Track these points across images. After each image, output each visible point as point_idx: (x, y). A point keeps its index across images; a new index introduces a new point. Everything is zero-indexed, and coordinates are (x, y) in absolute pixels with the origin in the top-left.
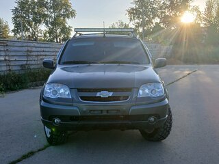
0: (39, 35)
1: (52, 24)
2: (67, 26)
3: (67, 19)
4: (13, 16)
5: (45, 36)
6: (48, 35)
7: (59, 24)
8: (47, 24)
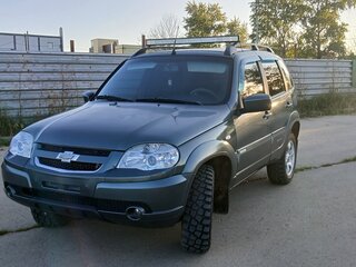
0: (291, 41)
1: (312, 21)
2: (340, 24)
3: (339, 11)
4: (253, 13)
5: (300, 43)
6: (304, 41)
7: (324, 22)
8: (304, 22)
